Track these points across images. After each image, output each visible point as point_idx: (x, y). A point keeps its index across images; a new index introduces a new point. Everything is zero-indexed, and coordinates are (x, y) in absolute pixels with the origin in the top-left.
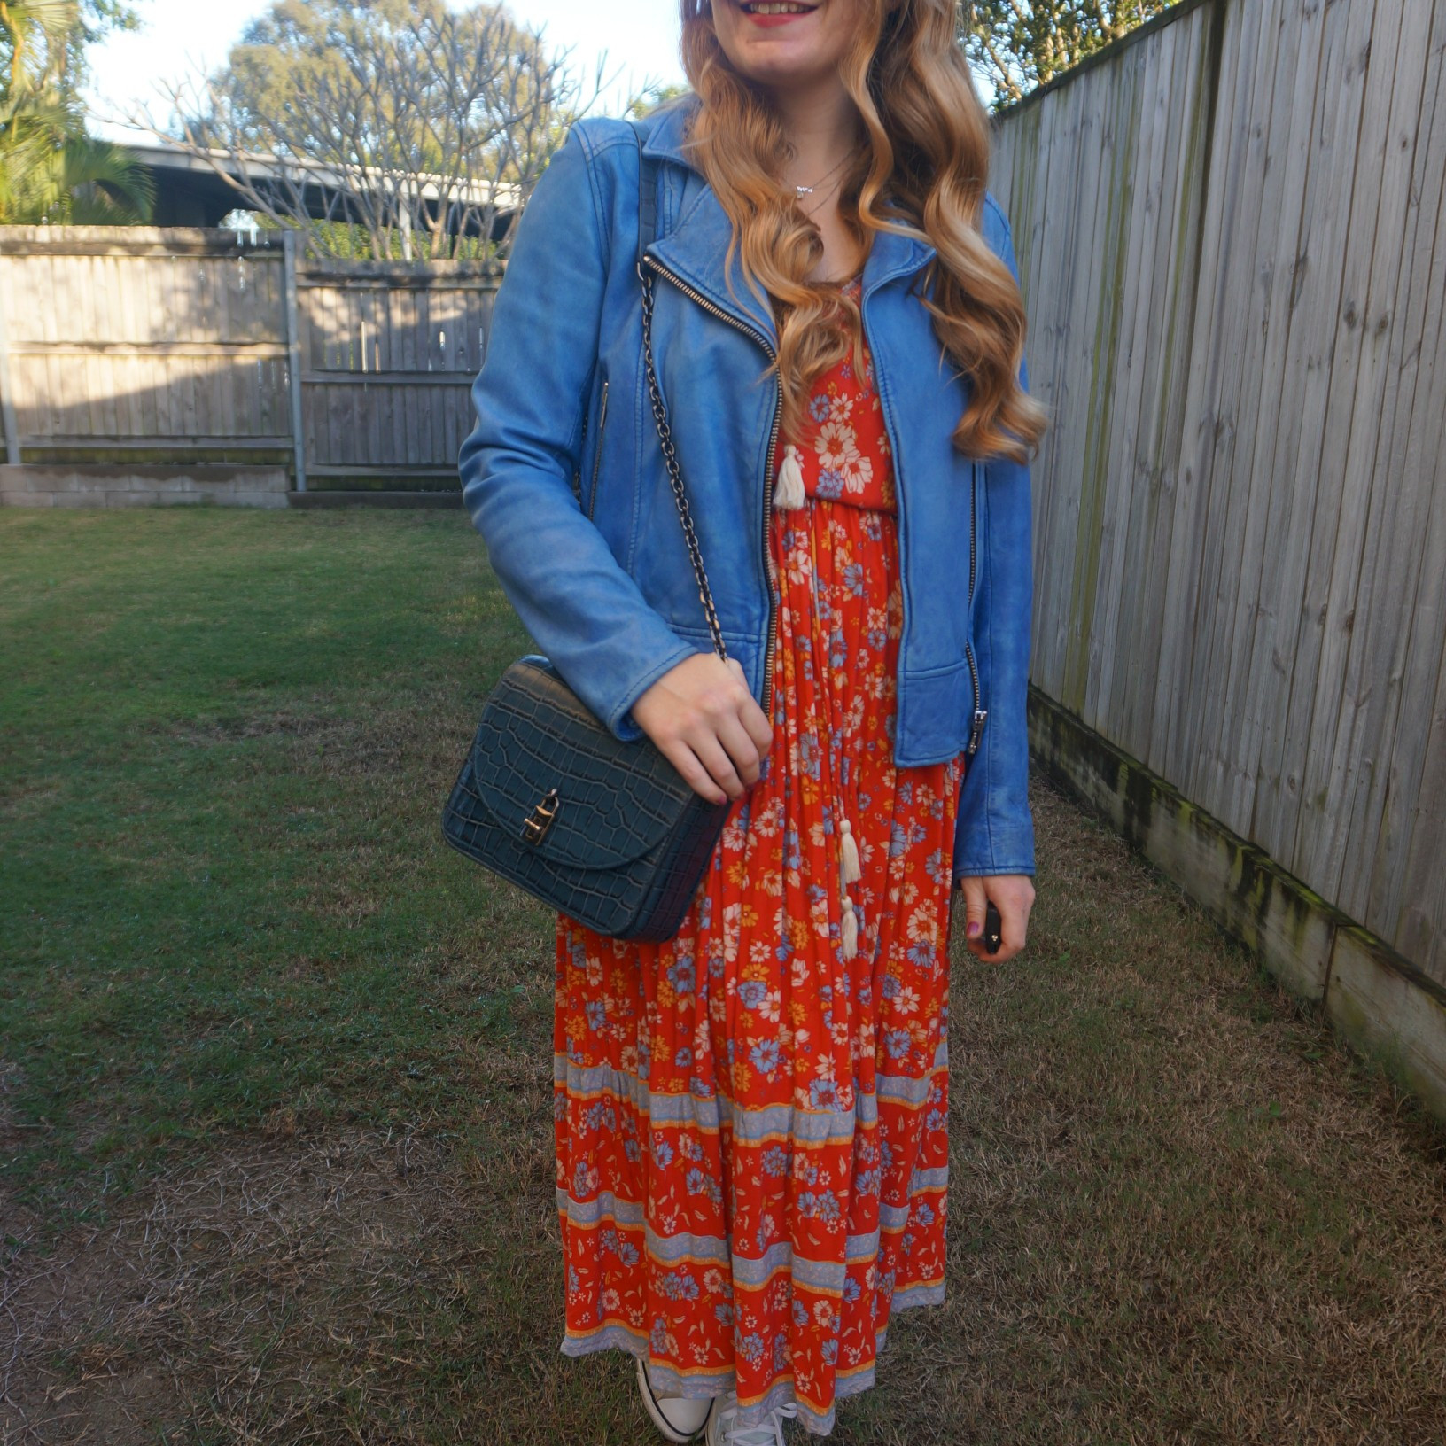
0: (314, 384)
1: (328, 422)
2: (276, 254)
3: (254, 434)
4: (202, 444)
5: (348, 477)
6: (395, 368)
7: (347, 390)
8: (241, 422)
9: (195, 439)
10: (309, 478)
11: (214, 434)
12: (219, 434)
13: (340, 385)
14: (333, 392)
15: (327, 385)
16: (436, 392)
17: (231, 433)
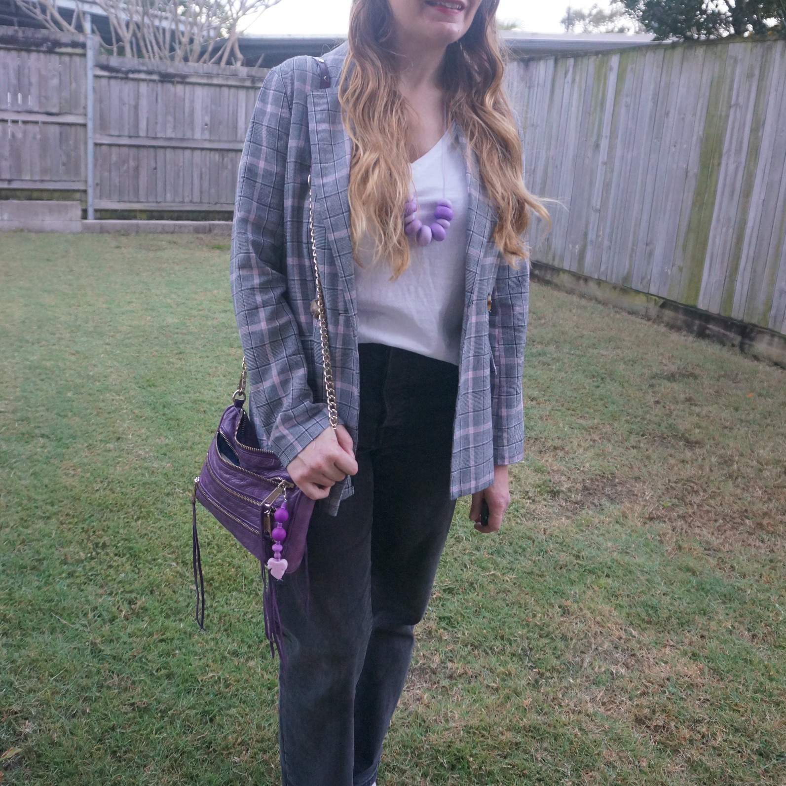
0: (101, 145)
1: (110, 171)
2: (79, 51)
3: (54, 179)
4: (15, 185)
5: (123, 211)
6: (159, 135)
7: (125, 150)
8: (44, 171)
9: (10, 181)
10: (96, 211)
11: (23, 178)
12: (28, 178)
13: (119, 146)
14: (115, 150)
15: (110, 145)
16: (188, 153)
17: (37, 178)
